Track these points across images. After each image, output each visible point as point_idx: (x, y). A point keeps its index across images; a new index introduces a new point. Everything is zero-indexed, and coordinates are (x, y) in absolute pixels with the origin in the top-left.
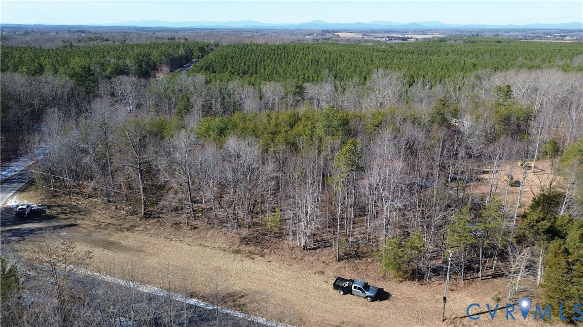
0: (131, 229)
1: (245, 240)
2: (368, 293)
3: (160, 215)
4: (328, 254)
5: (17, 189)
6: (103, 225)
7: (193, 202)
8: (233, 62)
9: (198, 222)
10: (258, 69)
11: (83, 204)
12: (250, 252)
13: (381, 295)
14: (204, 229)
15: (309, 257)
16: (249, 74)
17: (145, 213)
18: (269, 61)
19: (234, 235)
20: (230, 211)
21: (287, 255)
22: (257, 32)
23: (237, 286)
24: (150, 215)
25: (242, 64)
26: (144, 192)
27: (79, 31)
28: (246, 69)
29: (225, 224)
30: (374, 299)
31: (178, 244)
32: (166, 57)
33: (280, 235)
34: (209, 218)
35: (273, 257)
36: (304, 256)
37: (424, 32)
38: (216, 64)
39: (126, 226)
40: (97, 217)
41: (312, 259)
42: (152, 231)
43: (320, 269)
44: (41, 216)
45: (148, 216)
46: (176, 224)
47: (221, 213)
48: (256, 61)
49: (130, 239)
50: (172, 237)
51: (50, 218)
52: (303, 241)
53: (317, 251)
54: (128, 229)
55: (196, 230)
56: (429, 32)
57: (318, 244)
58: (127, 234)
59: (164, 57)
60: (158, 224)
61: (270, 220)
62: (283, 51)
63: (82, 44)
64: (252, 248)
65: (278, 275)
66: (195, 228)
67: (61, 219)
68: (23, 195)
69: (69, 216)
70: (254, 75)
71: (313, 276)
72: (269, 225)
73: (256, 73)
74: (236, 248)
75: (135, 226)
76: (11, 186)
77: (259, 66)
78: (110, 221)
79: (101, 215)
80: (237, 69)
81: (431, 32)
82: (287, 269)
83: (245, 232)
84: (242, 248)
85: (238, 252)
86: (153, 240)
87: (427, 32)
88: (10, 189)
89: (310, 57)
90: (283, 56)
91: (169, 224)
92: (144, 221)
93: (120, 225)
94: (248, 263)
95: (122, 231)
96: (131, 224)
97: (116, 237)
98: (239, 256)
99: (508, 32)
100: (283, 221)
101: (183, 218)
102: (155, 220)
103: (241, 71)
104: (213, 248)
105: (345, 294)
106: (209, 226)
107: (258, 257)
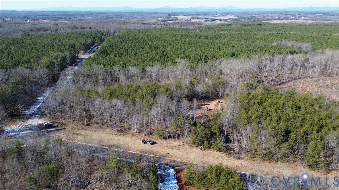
0: (83, 129)
1: (119, 131)
2: (150, 143)
3: (91, 125)
4: (143, 134)
5: (39, 117)
6: (73, 128)
7: (102, 120)
8: (116, 48)
9: (104, 126)
10: (128, 52)
11: (64, 121)
12: (120, 134)
13: (154, 143)
14: (106, 128)
15: (137, 135)
16: (124, 54)
17: (86, 124)
18: (134, 47)
19: (115, 130)
20: (114, 122)
21: (131, 135)
22: (131, 16)
23: (115, 143)
24: (88, 124)
25: (121, 49)
26: (86, 117)
27: (25, 17)
28: (122, 52)
29: (112, 127)
30: (152, 144)
31: (98, 133)
32: (82, 45)
33: (129, 129)
34: (107, 125)
35: (127, 135)
36: (136, 135)
37: (226, 14)
38: (108, 50)
39: (81, 128)
40: (71, 126)
41: (138, 135)
42: (90, 130)
43: (140, 138)
44: (52, 126)
45: (87, 125)
46: (97, 127)
47: (111, 123)
48: (128, 47)
49: (83, 132)
50: (96, 131)
51: (55, 127)
52: (136, 130)
53: (140, 133)
54: (82, 129)
55: (103, 129)
56: (229, 14)
57: (140, 131)
58: (82, 131)
59: (81, 46)
60: (91, 127)
61: (126, 125)
62: (141, 40)
63: (34, 33)
64: (121, 133)
65: (128, 140)
66: (103, 128)
67: (59, 127)
68: (42, 119)
69: (61, 126)
70: (126, 55)
71: (137, 140)
72: (126, 126)
73: (127, 54)
74: (116, 133)
75: (84, 128)
76: (36, 116)
77: (129, 51)
78: (75, 127)
79: (72, 125)
80: (118, 52)
81: (230, 14)
82: (130, 138)
83: (119, 129)
84: (118, 133)
85: (116, 134)
86: (91, 132)
87: (228, 14)
88: (36, 117)
89: (155, 44)
90: (141, 43)
91: (95, 127)
92: (86, 126)
93: (79, 128)
94: (119, 137)
95: (80, 130)
96: (82, 128)
97: (78, 132)
98: (117, 136)
99: (272, 14)
100: (130, 125)
101: (99, 125)
102: (90, 126)
103: (120, 53)
104: (109, 134)
105: (145, 143)
106: (107, 127)
107: (122, 136)
